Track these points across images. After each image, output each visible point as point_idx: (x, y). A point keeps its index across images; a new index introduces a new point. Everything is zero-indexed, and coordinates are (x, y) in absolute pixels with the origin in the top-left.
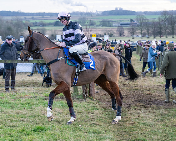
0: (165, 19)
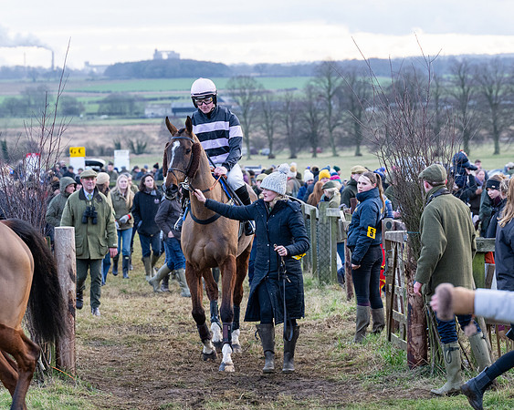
0: (329, 91)
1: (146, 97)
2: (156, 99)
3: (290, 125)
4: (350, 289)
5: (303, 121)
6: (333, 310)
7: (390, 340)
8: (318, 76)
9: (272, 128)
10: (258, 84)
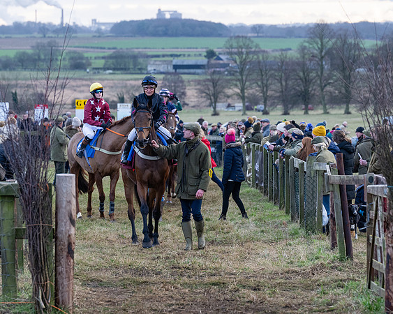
0: (322, 51)
1: (149, 53)
2: (158, 56)
3: (284, 83)
4: (334, 239)
5: (297, 80)
6: (317, 258)
7: (369, 288)
8: (311, 37)
9: (266, 86)
10: (254, 44)
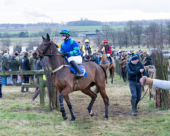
0: (131, 29)
1: (79, 31)
2: (81, 32)
5: (123, 38)
7: (150, 100)
8: (127, 25)
9: (114, 40)
10: (110, 27)
